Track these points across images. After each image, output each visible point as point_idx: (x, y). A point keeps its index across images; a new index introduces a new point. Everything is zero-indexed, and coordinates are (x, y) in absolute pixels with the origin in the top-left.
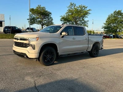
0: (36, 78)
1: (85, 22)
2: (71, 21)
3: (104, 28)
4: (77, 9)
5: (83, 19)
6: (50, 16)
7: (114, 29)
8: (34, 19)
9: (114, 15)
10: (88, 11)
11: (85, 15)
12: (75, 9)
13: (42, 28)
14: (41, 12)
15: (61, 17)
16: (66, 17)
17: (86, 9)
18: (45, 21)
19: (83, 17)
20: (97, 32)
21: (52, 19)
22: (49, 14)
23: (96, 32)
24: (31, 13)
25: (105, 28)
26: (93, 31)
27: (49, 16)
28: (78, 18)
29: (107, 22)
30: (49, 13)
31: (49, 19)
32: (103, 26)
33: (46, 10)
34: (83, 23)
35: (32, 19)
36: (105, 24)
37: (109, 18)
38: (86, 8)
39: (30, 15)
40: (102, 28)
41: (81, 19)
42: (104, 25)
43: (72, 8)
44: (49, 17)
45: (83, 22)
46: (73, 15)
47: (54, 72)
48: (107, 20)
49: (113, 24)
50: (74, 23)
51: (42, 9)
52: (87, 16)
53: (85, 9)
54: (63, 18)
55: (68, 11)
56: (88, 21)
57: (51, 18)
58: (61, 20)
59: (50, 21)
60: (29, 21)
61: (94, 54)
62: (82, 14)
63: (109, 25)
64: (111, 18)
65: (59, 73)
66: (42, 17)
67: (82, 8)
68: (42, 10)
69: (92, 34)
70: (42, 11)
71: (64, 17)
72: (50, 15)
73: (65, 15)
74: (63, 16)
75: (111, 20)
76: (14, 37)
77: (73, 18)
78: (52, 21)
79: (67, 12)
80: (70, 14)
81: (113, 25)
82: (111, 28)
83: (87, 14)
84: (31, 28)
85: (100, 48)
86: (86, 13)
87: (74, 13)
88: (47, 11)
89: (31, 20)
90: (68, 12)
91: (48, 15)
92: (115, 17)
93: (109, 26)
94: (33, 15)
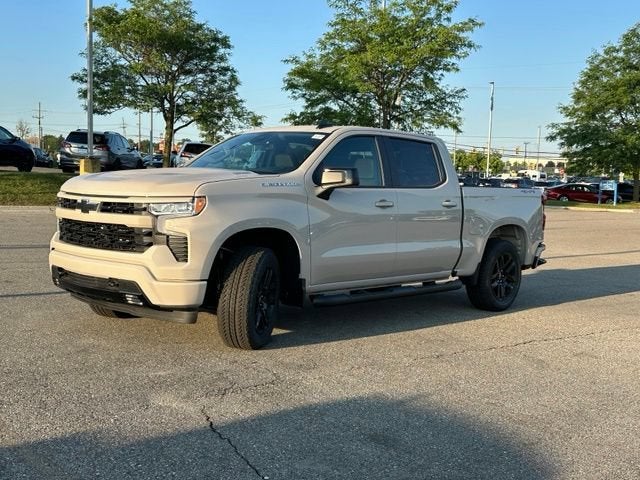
0: (204, 401)
1: (442, 99)
2: (354, 92)
3: (559, 140)
4: (395, 19)
5: (429, 83)
6: (222, 59)
7: (624, 143)
8: (114, 73)
9: (627, 52)
10: (461, 30)
11: (440, 53)
12: (381, 14)
13: (171, 131)
14: (163, 35)
15: (293, 66)
16: (324, 69)
17: (445, 15)
18: (188, 87)
19: (431, 69)
20: (520, 161)
21: (233, 79)
22: (215, 49)
23: (512, 161)
24: (96, 37)
25: (569, 136)
26: (497, 156)
27: (212, 59)
28: (395, 74)
29: (578, 97)
30: (216, 40)
31: (213, 81)
32: (553, 126)
33: (198, 20)
34: (427, 103)
35: (104, 77)
36: (570, 114)
37: (592, 76)
38: (449, 9)
39: (92, 53)
40: (552, 138)
41: (418, 81)
42: (563, 120)
43: (359, 12)
44: (215, 66)
45: (429, 96)
46: (368, 56)
47: (289, 376)
48: (583, 83)
49: (618, 113)
50: (373, 103)
51: (173, 13)
52: (453, 60)
53: (439, 16)
54: (301, 73)
55: (331, 30)
56: (460, 93)
57: (227, 69)
58: (292, 86)
59: (222, 90)
60: (84, 86)
61: (496, 290)
62: (423, 47)
63: (593, 117)
64: (606, 74)
65: (311, 379)
66: (171, 64)
67: (426, 11)
68: (166, 19)
69: (488, 173)
70: (172, 28)
71: (309, 65)
72: (222, 51)
73: (318, 53)
74: (303, 59)
75: (605, 87)
76: (60, 195)
77: (369, 74)
78: (231, 88)
79: (330, 37)
80: (348, 46)
81: (617, 120)
82: (606, 138)
83: (453, 51)
84: (96, 135)
85: (529, 261)
86: (451, 45)
87: (370, 40)
88: (200, 27)
89: (96, 85)
90: (339, 34)
91: (210, 54)
92: (632, 67)
93: (596, 128)
94: (111, 50)
